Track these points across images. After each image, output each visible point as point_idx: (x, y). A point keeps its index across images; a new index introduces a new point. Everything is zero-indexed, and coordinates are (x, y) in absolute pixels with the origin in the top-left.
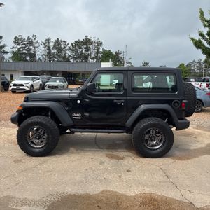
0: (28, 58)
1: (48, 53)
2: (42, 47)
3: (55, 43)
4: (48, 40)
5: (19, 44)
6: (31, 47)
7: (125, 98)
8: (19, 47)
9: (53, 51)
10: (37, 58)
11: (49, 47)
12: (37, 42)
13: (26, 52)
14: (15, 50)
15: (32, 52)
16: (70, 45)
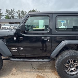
0: (12, 18)
1: (19, 16)
2: (16, 13)
3: (22, 12)
4: (19, 11)
5: (8, 12)
6: (12, 13)
7: (50, 35)
8: (8, 13)
9: (21, 15)
10: (15, 18)
11: (19, 14)
12: (15, 11)
13: (11, 15)
14: (6, 15)
15: (13, 15)
16: (27, 13)
